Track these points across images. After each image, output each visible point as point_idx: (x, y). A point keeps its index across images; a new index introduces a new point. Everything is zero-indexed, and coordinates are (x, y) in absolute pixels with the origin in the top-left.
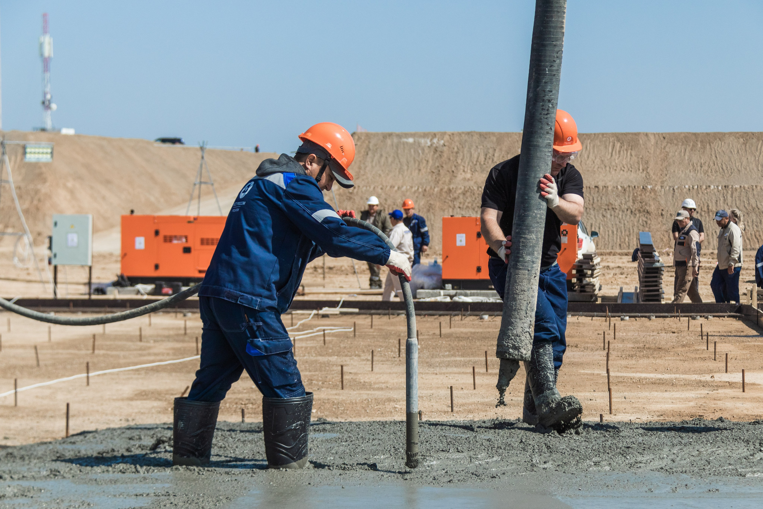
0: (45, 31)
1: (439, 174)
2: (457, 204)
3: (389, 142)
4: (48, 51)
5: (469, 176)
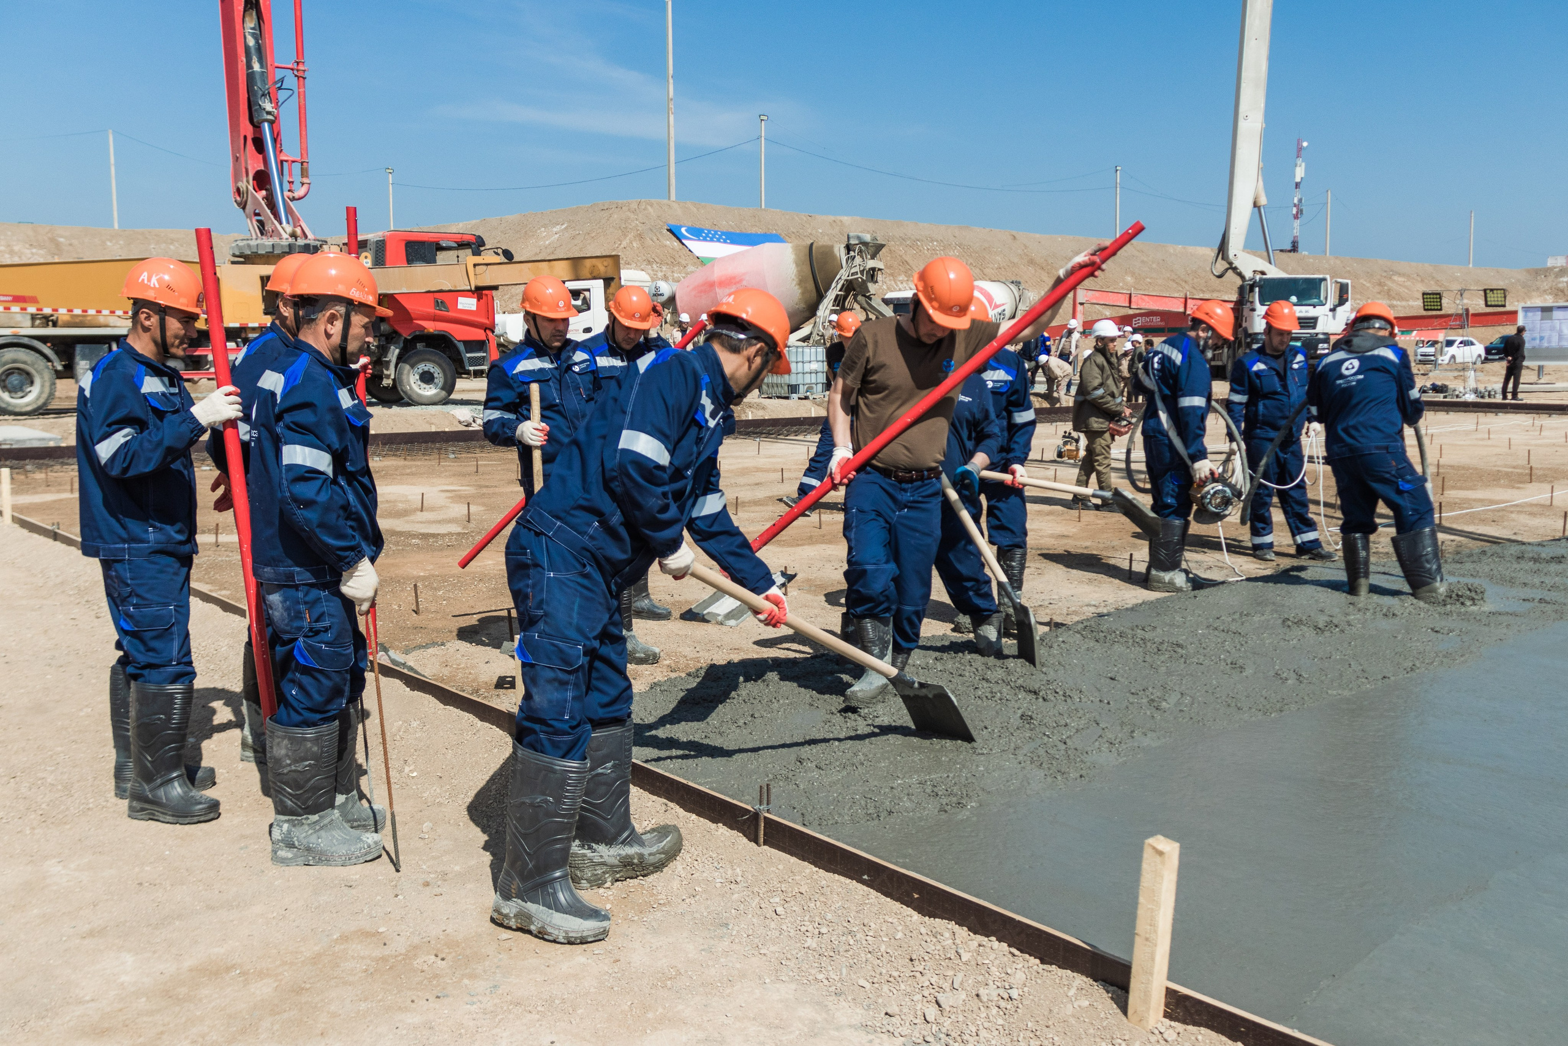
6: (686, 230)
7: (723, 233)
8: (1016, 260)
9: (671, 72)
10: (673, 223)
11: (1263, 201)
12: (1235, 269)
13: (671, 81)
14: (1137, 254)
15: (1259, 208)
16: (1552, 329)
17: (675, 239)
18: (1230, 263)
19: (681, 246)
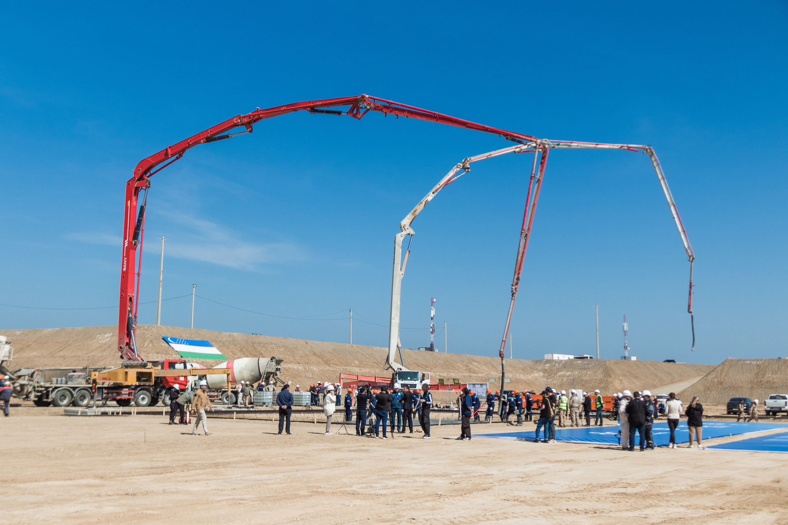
0: (625, 322)
1: (758, 375)
2: (763, 386)
3: (740, 363)
4: (626, 328)
5: (770, 375)
6: (170, 339)
7: (185, 340)
8: (308, 353)
9: (162, 270)
10: (165, 336)
11: (400, 345)
12: (391, 367)
13: (162, 273)
14: (360, 350)
15: (399, 348)
16: (475, 390)
17: (165, 343)
18: (390, 365)
19: (169, 346)
